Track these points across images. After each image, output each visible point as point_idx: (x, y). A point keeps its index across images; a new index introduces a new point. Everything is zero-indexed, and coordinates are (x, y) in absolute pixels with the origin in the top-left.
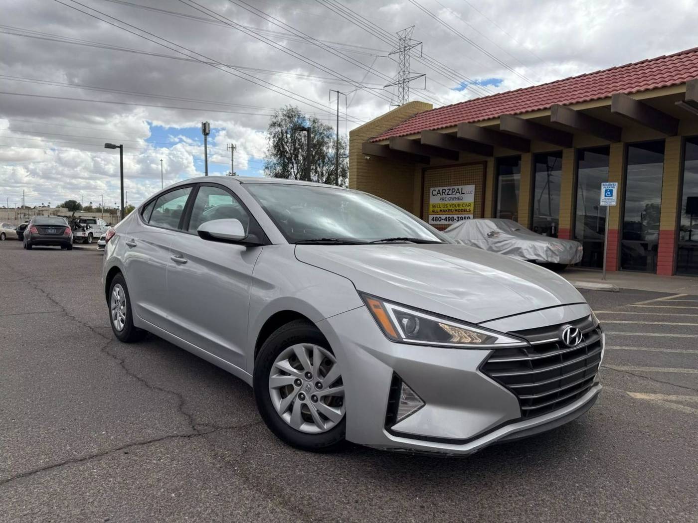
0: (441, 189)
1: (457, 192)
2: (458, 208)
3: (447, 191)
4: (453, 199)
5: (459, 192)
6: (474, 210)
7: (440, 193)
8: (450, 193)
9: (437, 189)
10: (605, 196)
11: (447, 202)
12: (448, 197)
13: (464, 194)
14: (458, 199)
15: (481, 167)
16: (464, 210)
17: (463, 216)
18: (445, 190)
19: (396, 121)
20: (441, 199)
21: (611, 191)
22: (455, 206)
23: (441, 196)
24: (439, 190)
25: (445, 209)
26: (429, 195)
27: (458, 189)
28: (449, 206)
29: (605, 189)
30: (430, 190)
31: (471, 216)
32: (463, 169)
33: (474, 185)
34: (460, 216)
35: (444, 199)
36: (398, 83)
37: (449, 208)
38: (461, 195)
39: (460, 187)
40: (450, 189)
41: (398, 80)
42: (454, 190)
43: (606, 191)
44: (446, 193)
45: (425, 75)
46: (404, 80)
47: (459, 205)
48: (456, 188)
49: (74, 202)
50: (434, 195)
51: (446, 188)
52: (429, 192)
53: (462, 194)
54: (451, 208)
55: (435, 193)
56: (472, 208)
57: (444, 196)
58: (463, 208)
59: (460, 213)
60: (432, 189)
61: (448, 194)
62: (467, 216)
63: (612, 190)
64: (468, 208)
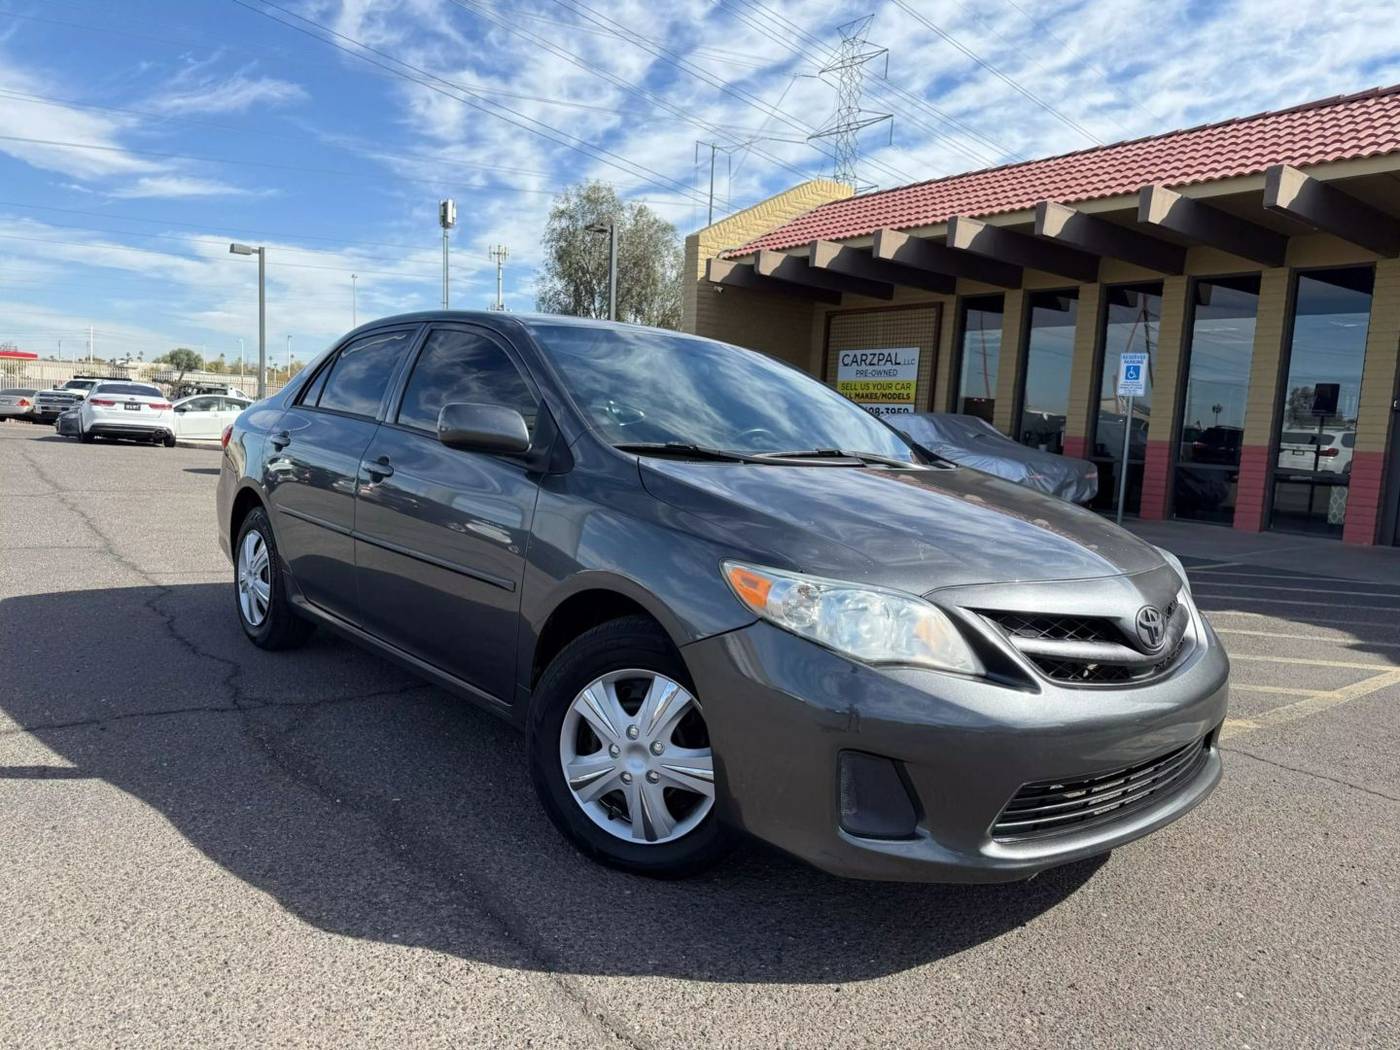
0: (859, 353)
1: (887, 361)
2: (887, 392)
3: (870, 357)
4: (880, 373)
5: (891, 361)
6: (916, 394)
7: (856, 362)
8: (875, 361)
9: (851, 353)
10: (1127, 378)
11: (870, 379)
12: (871, 368)
13: (899, 364)
14: (888, 373)
15: (932, 313)
16: (899, 396)
17: (897, 407)
18: (866, 355)
19: (779, 219)
20: (857, 373)
21: (1137, 370)
22: (882, 386)
23: (860, 368)
24: (855, 356)
25: (865, 392)
26: (837, 363)
27: (889, 355)
28: (871, 387)
29: (1126, 365)
30: (838, 355)
31: (911, 408)
32: (896, 317)
33: (918, 349)
34: (891, 406)
35: (863, 373)
36: (835, 130)
37: (871, 390)
38: (894, 367)
39: (893, 351)
40: (875, 355)
41: (836, 125)
42: (881, 357)
43: (1128, 369)
44: (868, 362)
45: (891, 116)
46: (849, 125)
47: (889, 386)
48: (886, 352)
49: (188, 354)
50: (846, 365)
51: (868, 352)
52: (837, 359)
53: (896, 364)
54: (876, 391)
55: (848, 360)
56: (912, 392)
57: (864, 367)
58: (897, 392)
59: (891, 400)
60: (842, 353)
61: (871, 364)
62: (903, 407)
63: (1139, 367)
64: (905, 392)
